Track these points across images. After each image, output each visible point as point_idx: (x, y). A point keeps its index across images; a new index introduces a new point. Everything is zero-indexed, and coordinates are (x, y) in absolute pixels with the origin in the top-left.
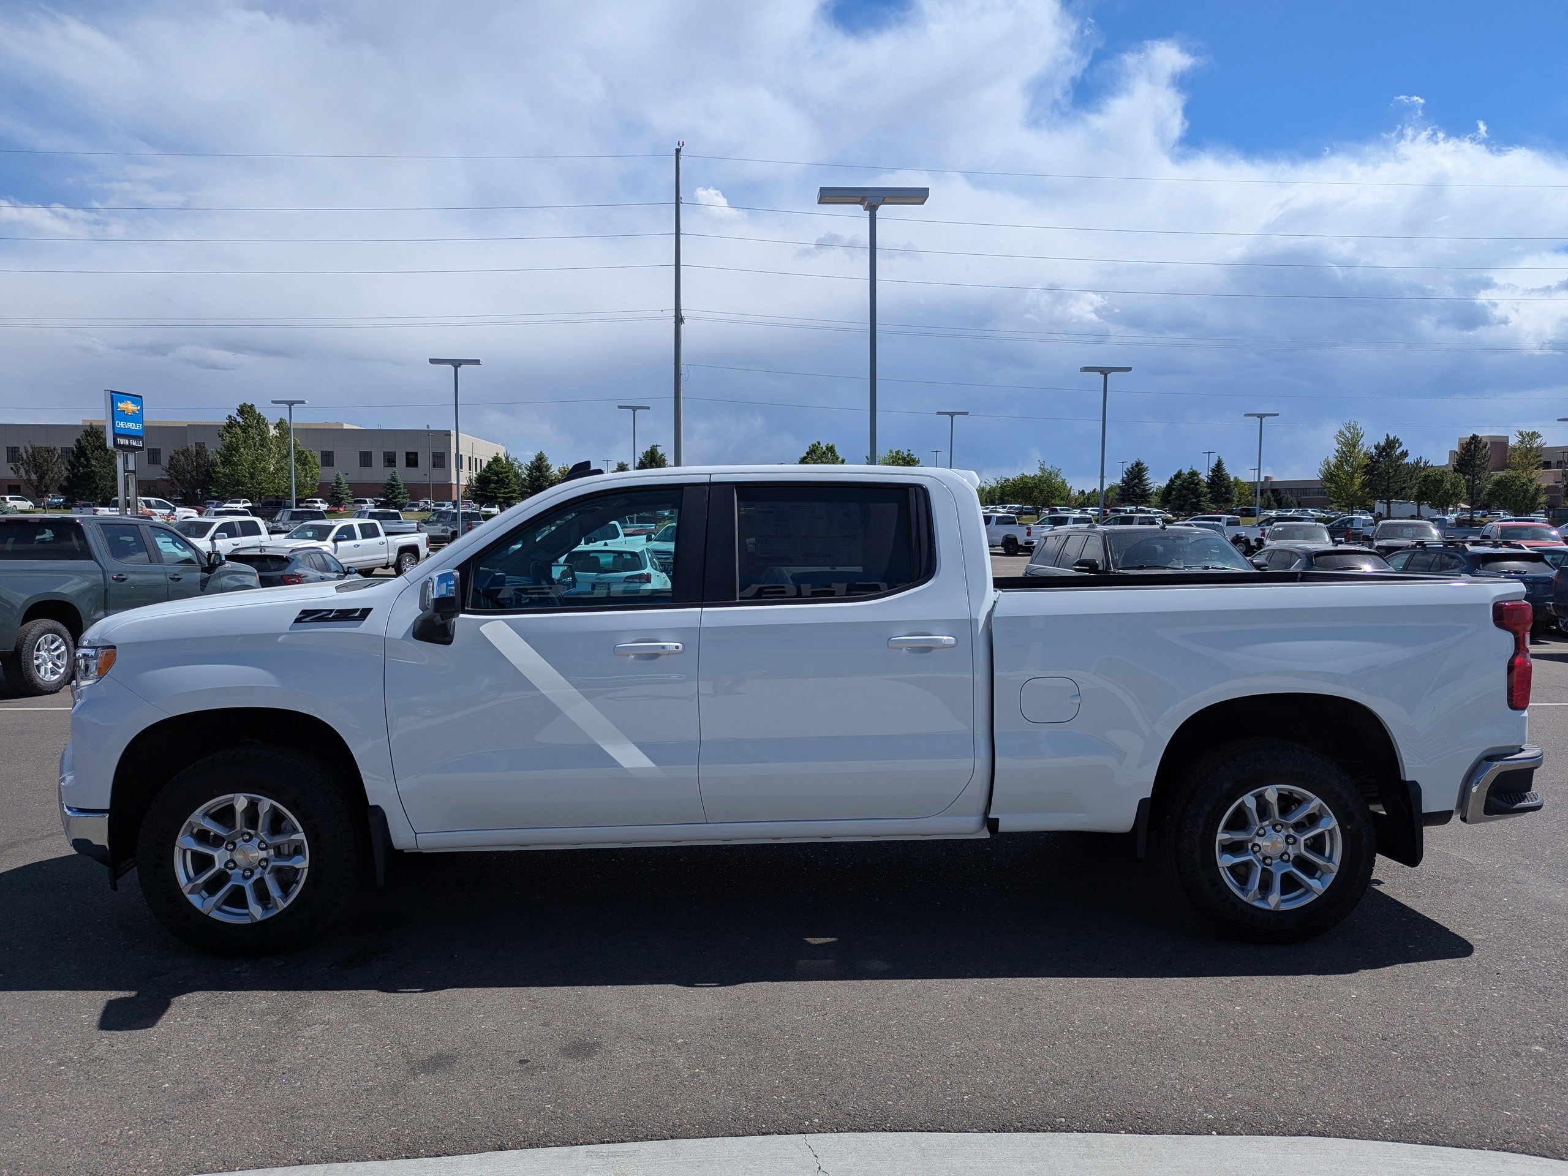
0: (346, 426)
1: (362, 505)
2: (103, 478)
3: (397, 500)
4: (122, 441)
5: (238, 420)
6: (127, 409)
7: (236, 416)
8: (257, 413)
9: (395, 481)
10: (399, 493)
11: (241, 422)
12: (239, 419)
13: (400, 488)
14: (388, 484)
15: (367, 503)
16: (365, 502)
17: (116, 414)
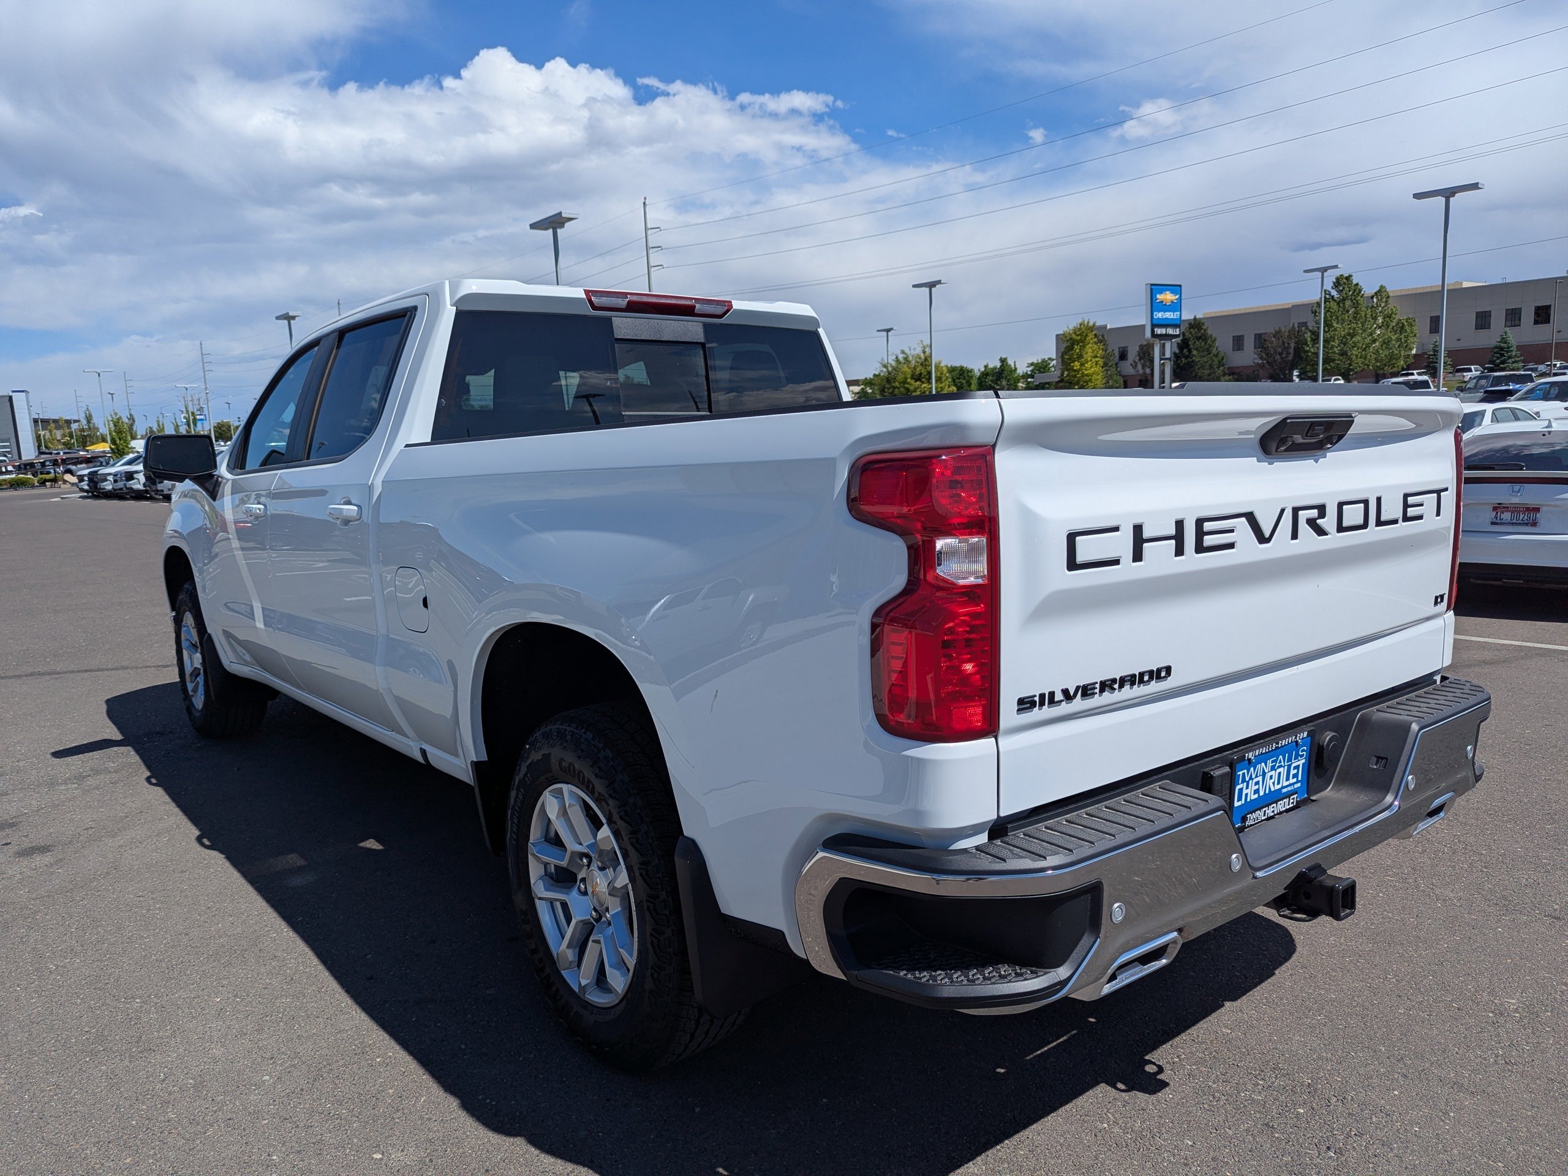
0: (1466, 285)
1: (1465, 374)
2: (1202, 367)
3: (1505, 365)
4: (1159, 331)
5: (1332, 294)
6: (1166, 299)
7: (1330, 289)
8: (1355, 282)
9: (1506, 343)
10: (1510, 357)
11: (1336, 296)
12: (1334, 293)
13: (1511, 351)
14: (1496, 347)
15: (1471, 371)
16: (1470, 370)
17: (1154, 305)
